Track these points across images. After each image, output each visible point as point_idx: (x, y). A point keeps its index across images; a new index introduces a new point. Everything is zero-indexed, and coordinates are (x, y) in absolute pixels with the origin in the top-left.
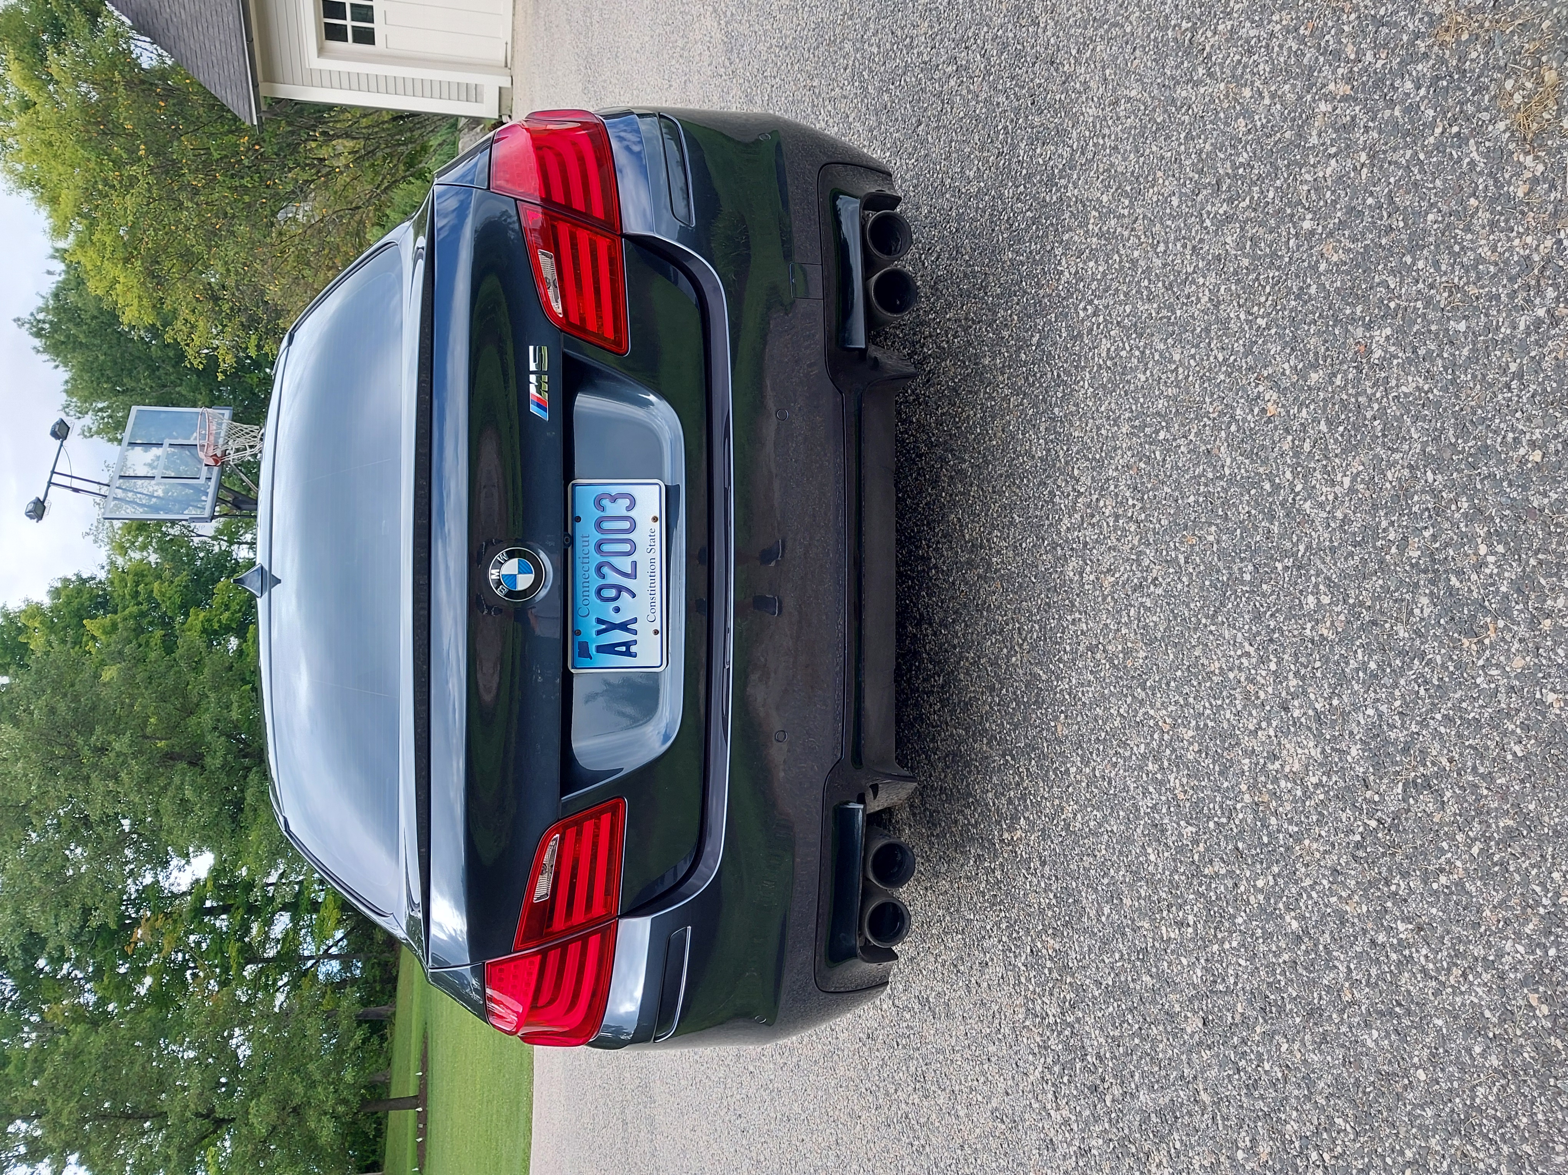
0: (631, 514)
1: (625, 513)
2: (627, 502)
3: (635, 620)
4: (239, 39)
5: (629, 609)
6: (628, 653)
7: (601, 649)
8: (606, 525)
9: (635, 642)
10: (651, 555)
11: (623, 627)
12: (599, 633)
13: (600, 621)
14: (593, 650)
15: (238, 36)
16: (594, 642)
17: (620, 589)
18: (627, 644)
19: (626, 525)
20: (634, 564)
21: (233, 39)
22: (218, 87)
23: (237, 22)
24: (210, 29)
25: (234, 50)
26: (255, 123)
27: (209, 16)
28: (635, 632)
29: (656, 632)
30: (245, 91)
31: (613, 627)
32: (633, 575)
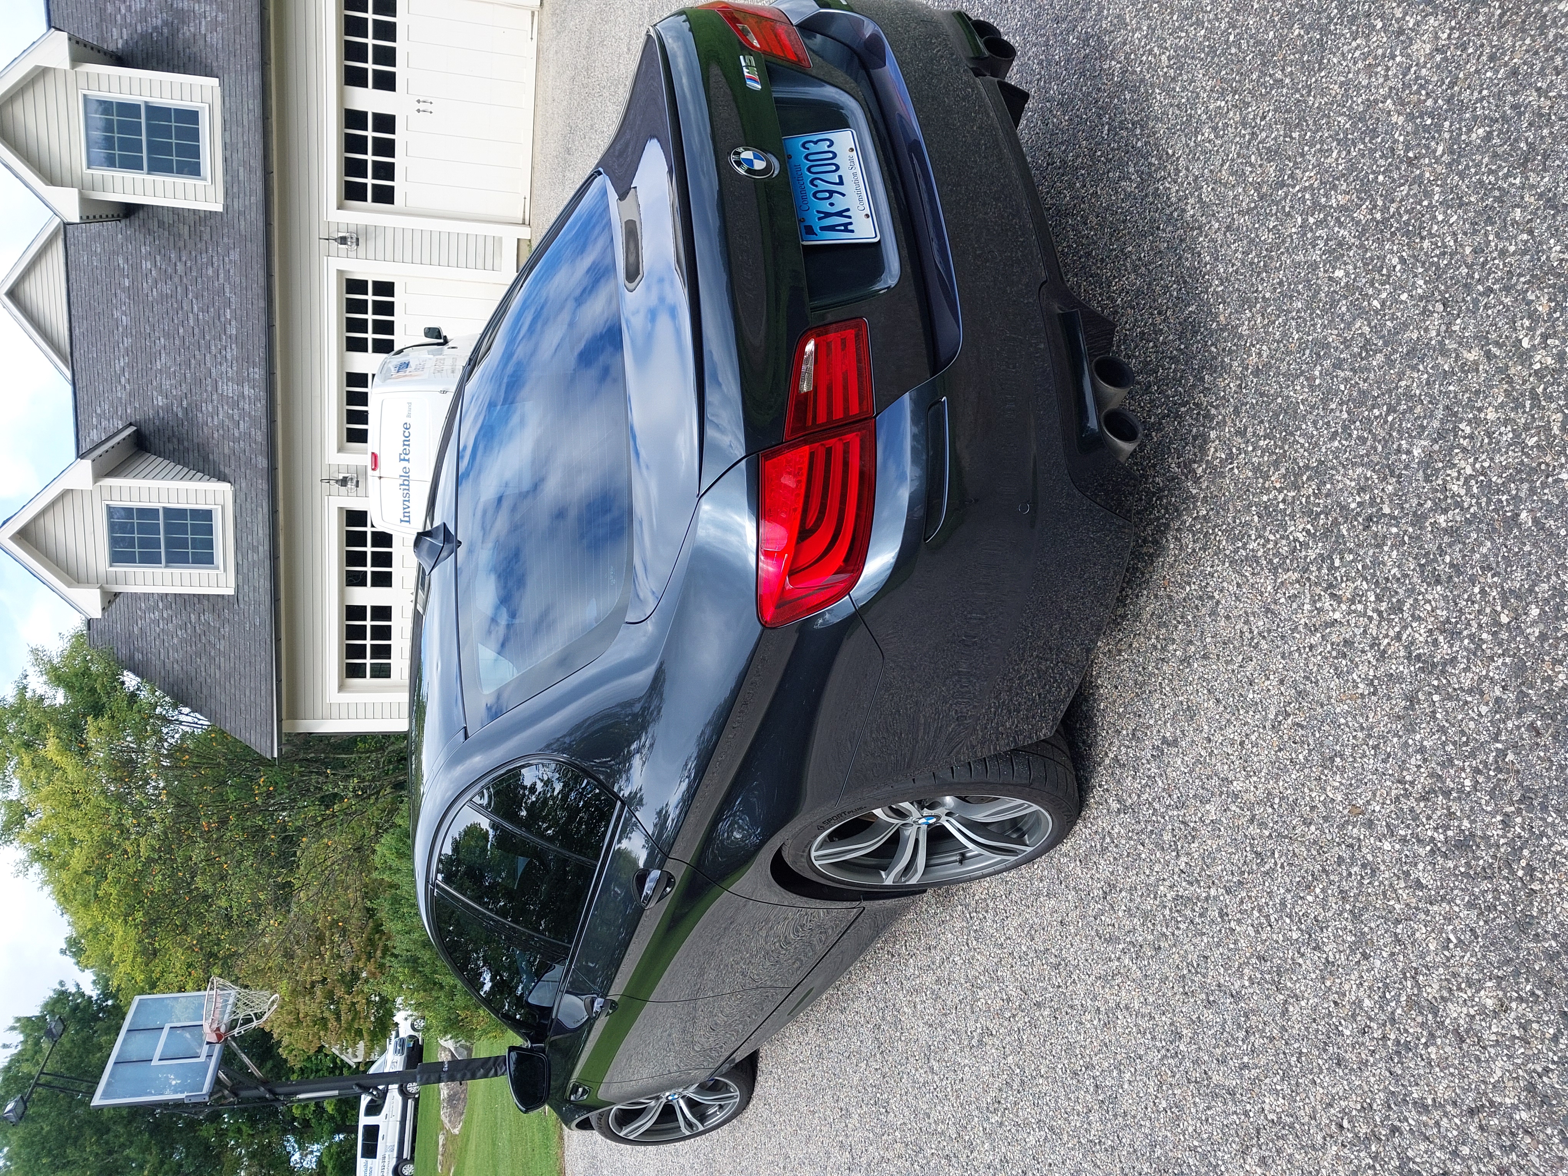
0: (830, 149)
1: (827, 149)
2: (828, 143)
3: (848, 210)
4: (269, 682)
5: (840, 203)
6: (846, 230)
7: (823, 229)
8: (811, 157)
9: (851, 223)
10: (853, 171)
11: (840, 214)
12: (820, 219)
13: (818, 212)
14: (817, 230)
15: (269, 679)
16: (817, 225)
17: (831, 193)
18: (846, 225)
19: (831, 155)
20: (840, 177)
21: (263, 683)
22: (243, 731)
23: (269, 668)
24: (243, 680)
25: (263, 693)
26: (276, 755)
27: (242, 669)
28: (850, 217)
29: (867, 216)
30: (269, 727)
31: (828, 215)
32: (841, 183)
